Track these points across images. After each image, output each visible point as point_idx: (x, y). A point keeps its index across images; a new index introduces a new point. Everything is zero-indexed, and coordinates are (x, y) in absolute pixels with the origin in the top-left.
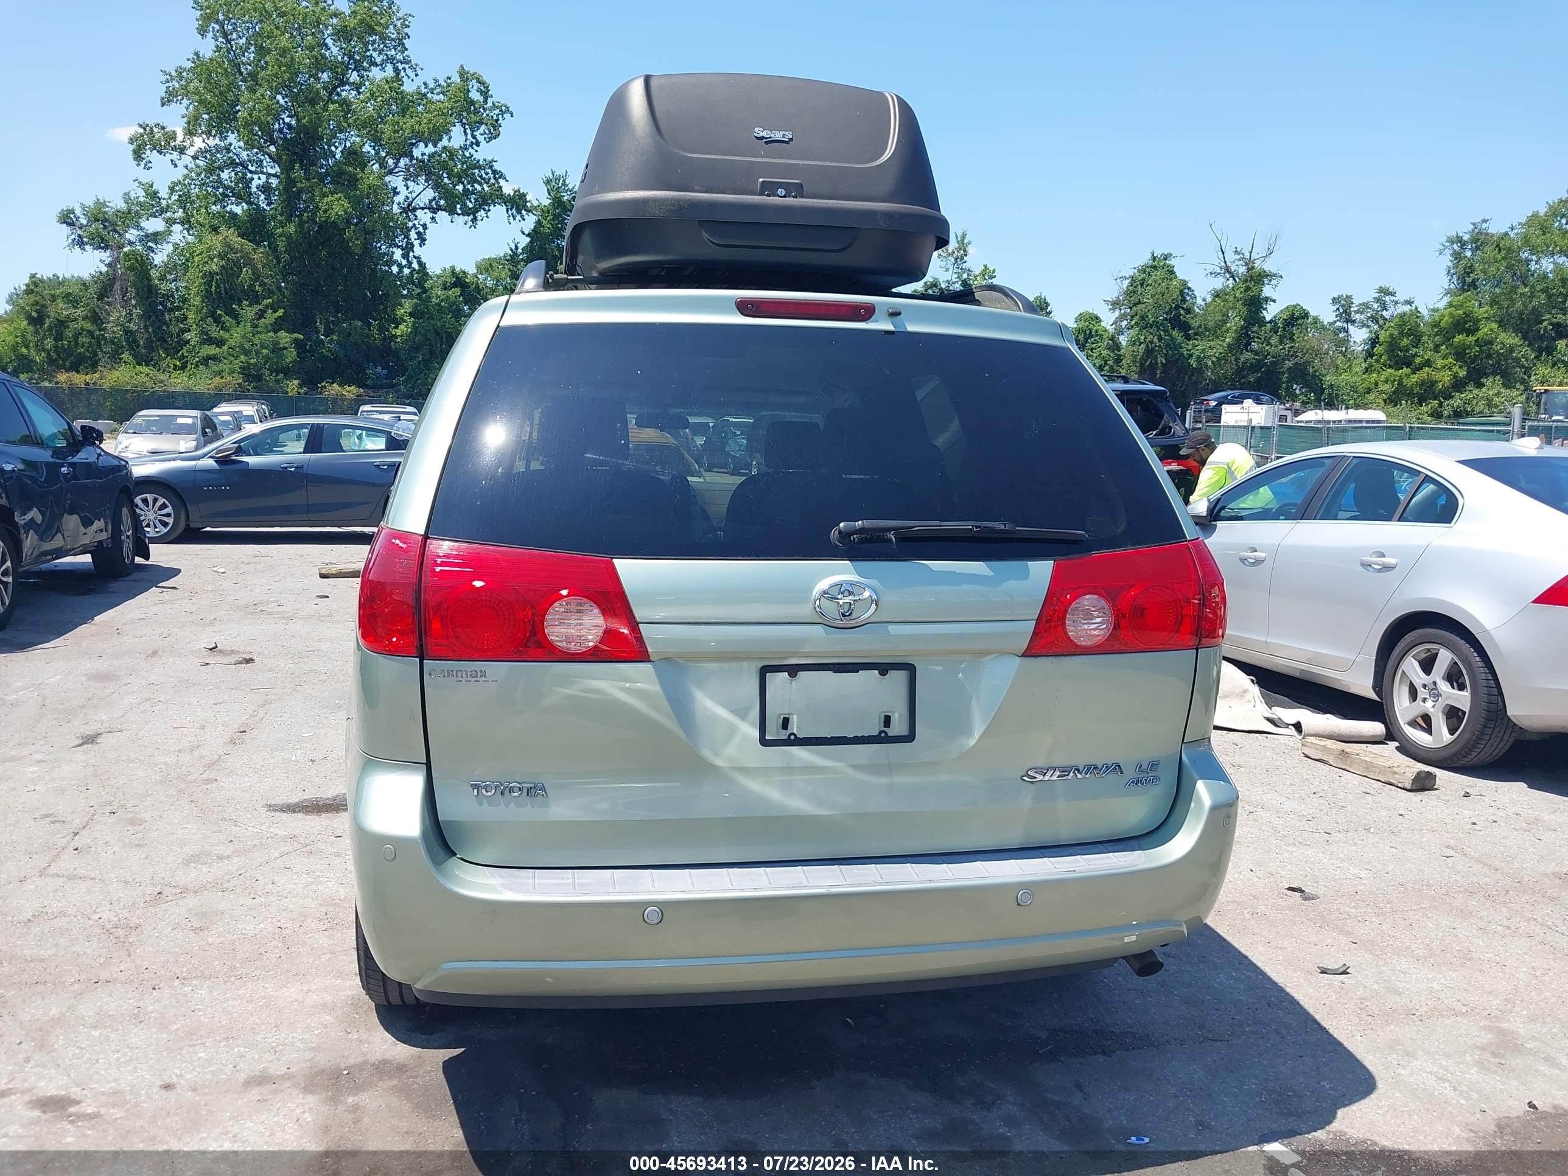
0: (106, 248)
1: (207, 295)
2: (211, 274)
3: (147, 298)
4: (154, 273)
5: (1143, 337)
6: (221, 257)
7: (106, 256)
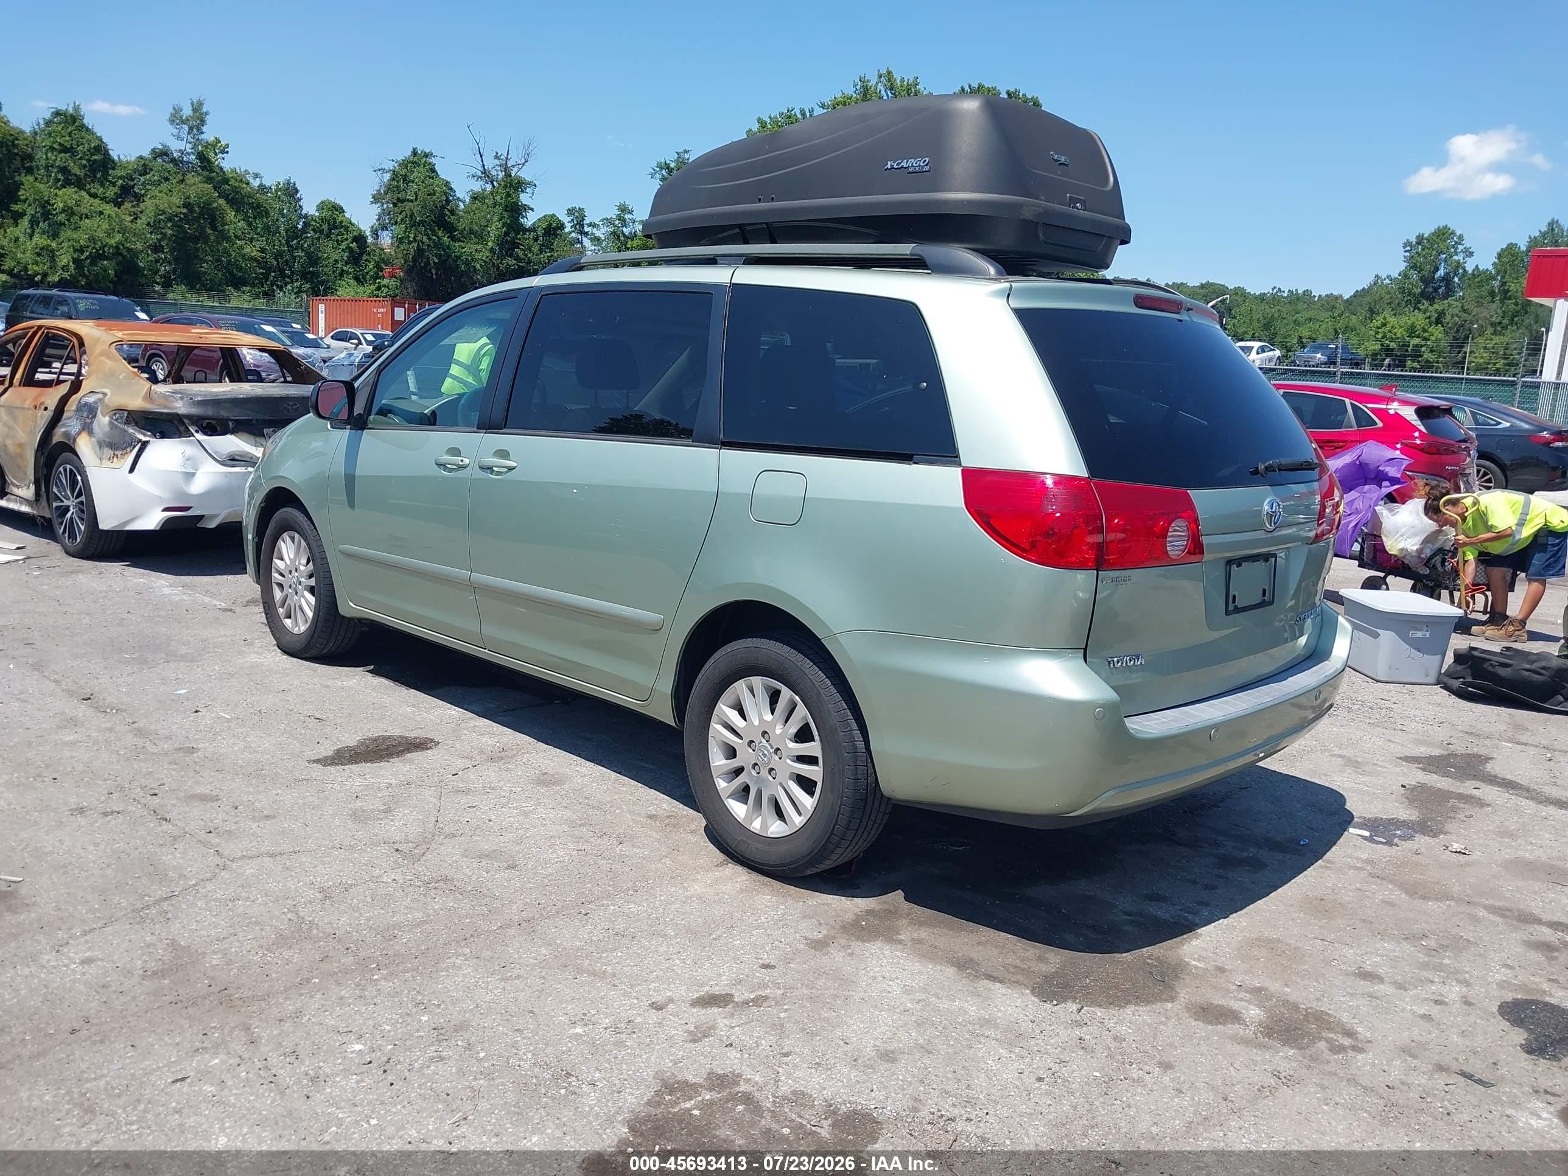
5: (412, 236)
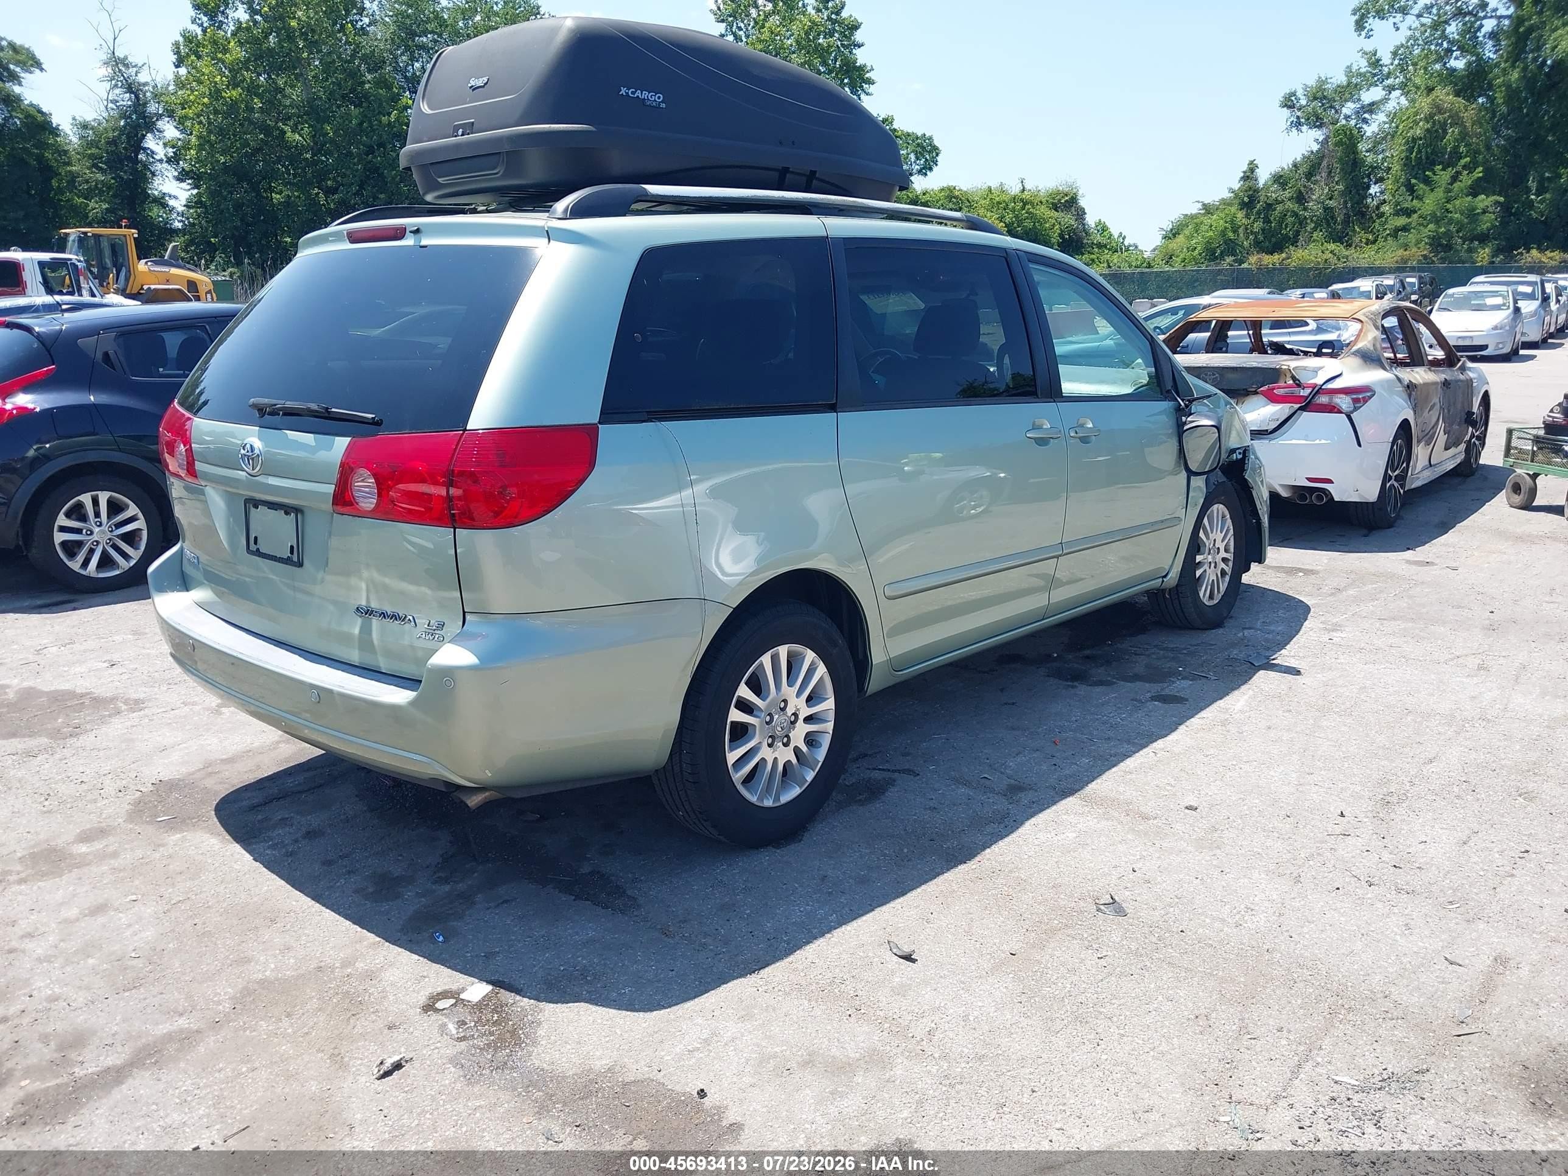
0: (1320, 127)
1: (1407, 163)
2: (1414, 140)
3: (1351, 172)
4: (1362, 147)
6: (1427, 120)
7: (1319, 134)
